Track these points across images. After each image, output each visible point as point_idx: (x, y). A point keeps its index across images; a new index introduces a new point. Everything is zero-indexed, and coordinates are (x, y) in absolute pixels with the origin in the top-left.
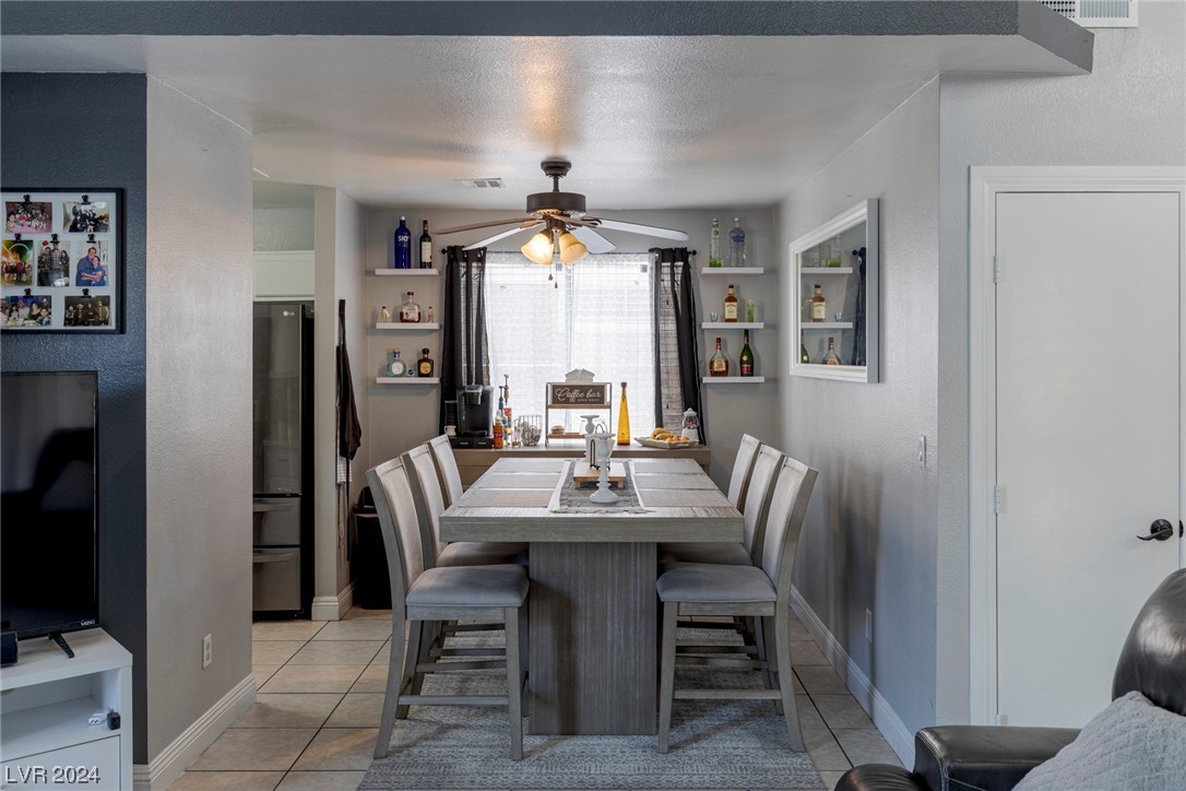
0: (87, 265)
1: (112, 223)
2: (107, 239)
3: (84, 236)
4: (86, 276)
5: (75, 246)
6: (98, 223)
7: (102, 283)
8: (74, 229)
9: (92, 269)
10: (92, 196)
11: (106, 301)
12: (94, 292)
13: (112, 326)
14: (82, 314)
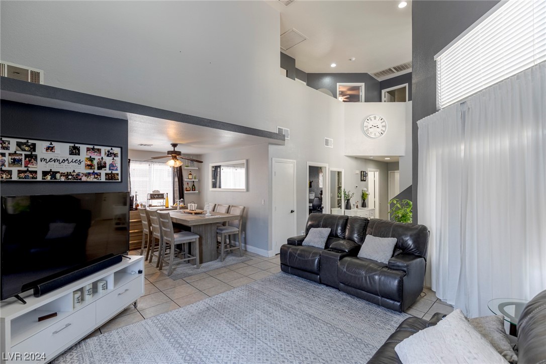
0: (112, 165)
1: (119, 155)
3: (111, 158)
4: (112, 168)
5: (108, 161)
6: (115, 155)
7: (117, 170)
8: (108, 156)
9: (113, 166)
10: (113, 148)
11: (118, 174)
12: (114, 172)
13: (120, 180)
14: (111, 177)
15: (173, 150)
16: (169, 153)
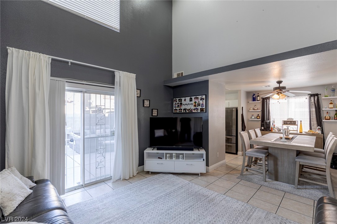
0: (202, 104)
1: (205, 99)
2: (204, 101)
3: (202, 101)
4: (202, 106)
5: (201, 102)
6: (203, 99)
7: (204, 106)
8: (201, 100)
9: (203, 105)
10: (203, 96)
11: (204, 108)
12: (203, 107)
13: (205, 112)
14: (202, 110)
15: (278, 86)
16: (276, 89)
